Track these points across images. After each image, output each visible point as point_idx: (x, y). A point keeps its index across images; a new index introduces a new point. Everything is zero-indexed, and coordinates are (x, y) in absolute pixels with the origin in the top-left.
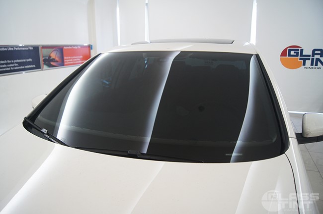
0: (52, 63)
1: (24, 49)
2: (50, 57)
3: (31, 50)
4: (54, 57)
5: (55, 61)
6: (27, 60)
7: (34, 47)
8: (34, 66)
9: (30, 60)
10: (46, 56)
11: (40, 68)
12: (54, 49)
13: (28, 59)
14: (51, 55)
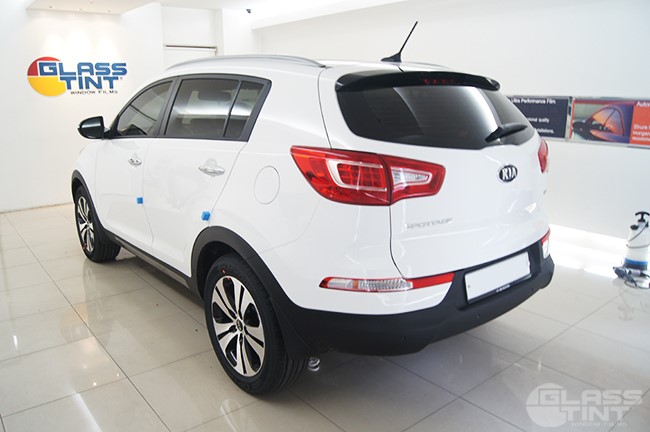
0: (594, 133)
1: (537, 102)
2: (591, 119)
3: (553, 104)
4: (603, 123)
5: (602, 130)
6: (540, 120)
7: (556, 101)
8: (552, 132)
9: (546, 120)
10: (583, 118)
11: (563, 136)
12: (606, 106)
13: (542, 118)
14: (595, 117)
